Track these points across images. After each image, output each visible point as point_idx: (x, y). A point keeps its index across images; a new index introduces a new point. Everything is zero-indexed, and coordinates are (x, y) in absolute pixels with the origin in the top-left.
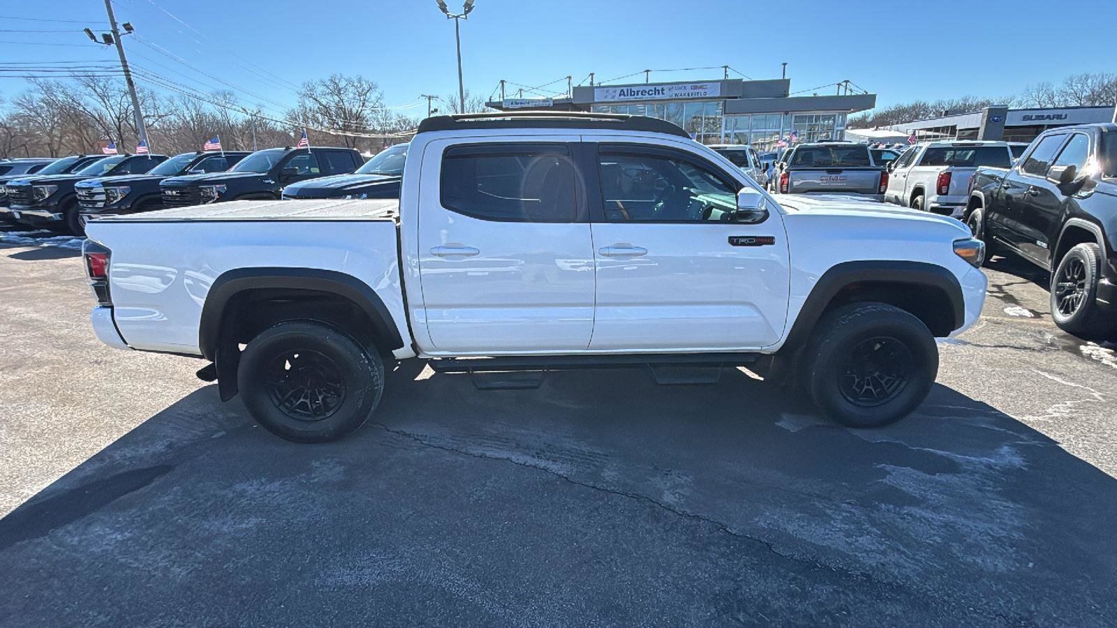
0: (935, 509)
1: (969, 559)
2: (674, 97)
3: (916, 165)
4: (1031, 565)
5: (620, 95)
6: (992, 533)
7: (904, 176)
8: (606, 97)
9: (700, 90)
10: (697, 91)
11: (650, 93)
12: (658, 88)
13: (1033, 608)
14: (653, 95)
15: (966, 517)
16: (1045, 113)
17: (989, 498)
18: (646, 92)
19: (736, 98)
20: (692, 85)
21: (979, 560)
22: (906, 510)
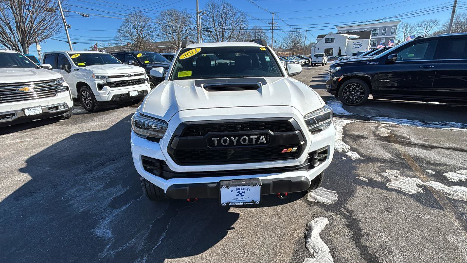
0: (99, 191)
1: (77, 188)
4: (62, 198)
6: (79, 197)
13: (56, 191)
15: (89, 195)
17: (90, 206)
21: (75, 189)
22: (104, 185)
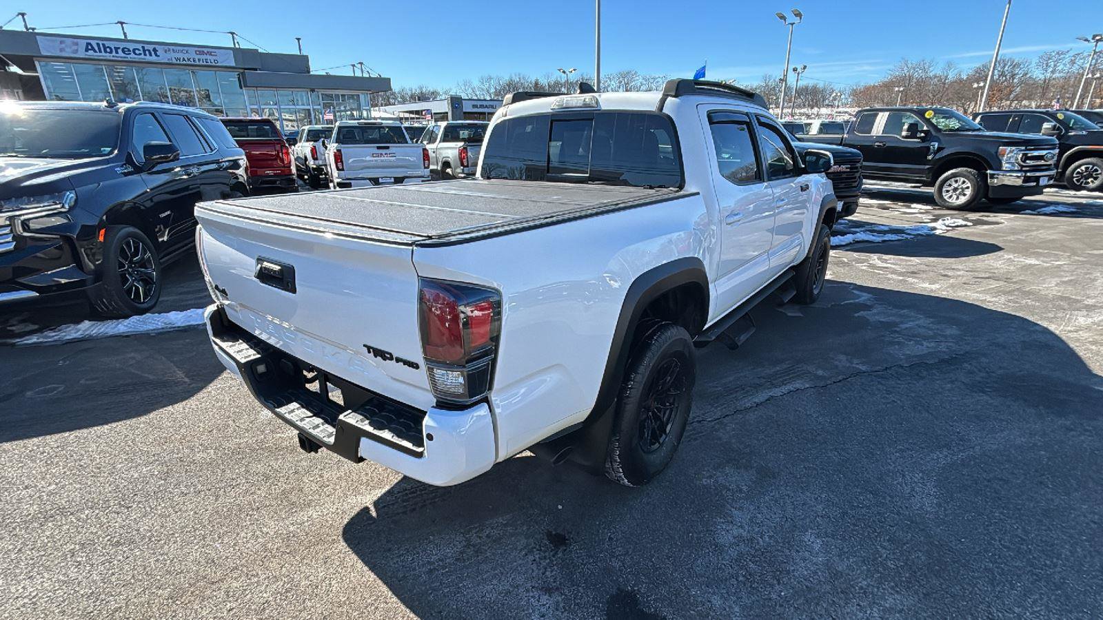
2: (174, 61)
3: (440, 142)
5: (87, 50)
7: (434, 152)
8: (61, 50)
9: (209, 57)
10: (204, 57)
11: (137, 52)
12: (147, 47)
14: (142, 56)
16: (484, 103)
18: (129, 50)
19: (256, 70)
20: (196, 49)
